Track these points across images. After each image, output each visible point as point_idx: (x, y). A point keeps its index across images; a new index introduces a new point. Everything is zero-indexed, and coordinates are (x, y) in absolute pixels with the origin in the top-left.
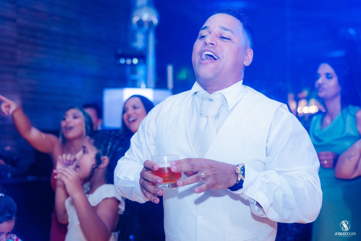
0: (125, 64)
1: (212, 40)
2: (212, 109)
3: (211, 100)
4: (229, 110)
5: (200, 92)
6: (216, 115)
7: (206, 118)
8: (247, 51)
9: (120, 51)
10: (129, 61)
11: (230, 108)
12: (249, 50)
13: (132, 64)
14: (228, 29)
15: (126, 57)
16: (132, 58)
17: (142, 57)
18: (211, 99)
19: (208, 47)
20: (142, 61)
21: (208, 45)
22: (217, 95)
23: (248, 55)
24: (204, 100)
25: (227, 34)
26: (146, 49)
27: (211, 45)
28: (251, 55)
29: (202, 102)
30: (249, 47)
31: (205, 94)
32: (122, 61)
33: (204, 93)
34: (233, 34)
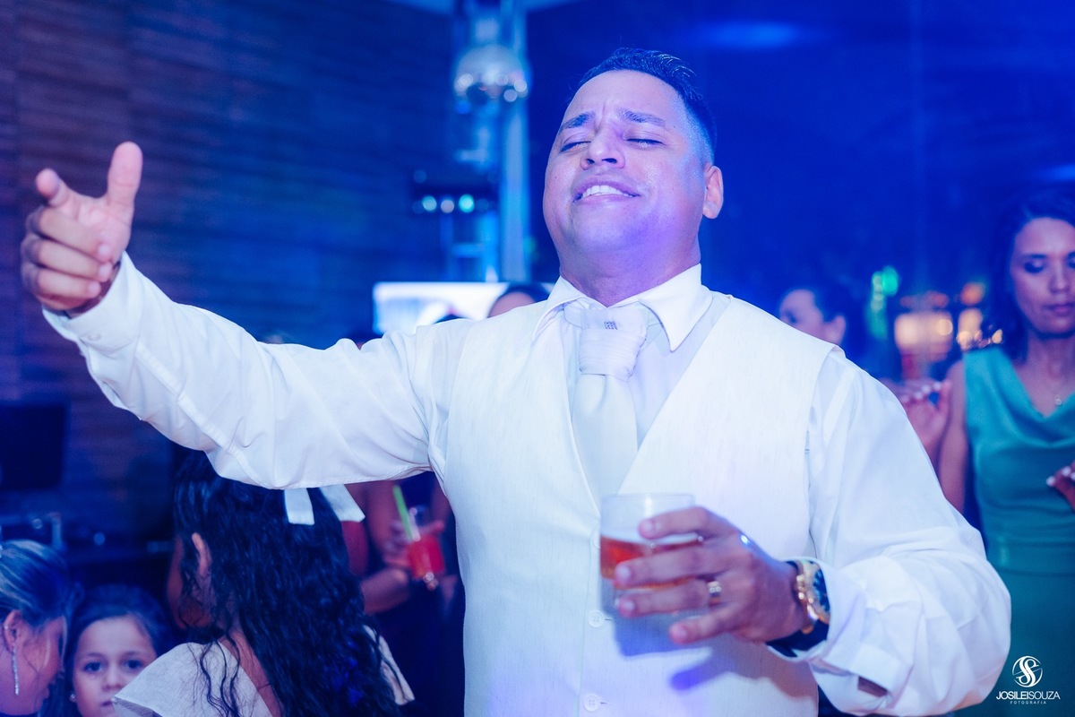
0: (438, 211)
1: (609, 148)
2: (617, 353)
3: (611, 325)
4: (673, 348)
5: (575, 304)
6: (631, 368)
7: (600, 379)
8: (708, 174)
9: (421, 176)
10: (447, 205)
11: (674, 345)
12: (711, 171)
13: (457, 212)
14: (644, 117)
15: (438, 194)
16: (456, 194)
17: (488, 190)
18: (611, 321)
19: (598, 170)
20: (485, 204)
21: (599, 165)
22: (629, 310)
23: (709, 186)
24: (589, 328)
25: (644, 130)
26: (497, 170)
27: (606, 166)
28: (718, 182)
29: (581, 336)
30: (711, 163)
31: (590, 308)
32: (429, 204)
33: (587, 306)
34: (663, 126)
